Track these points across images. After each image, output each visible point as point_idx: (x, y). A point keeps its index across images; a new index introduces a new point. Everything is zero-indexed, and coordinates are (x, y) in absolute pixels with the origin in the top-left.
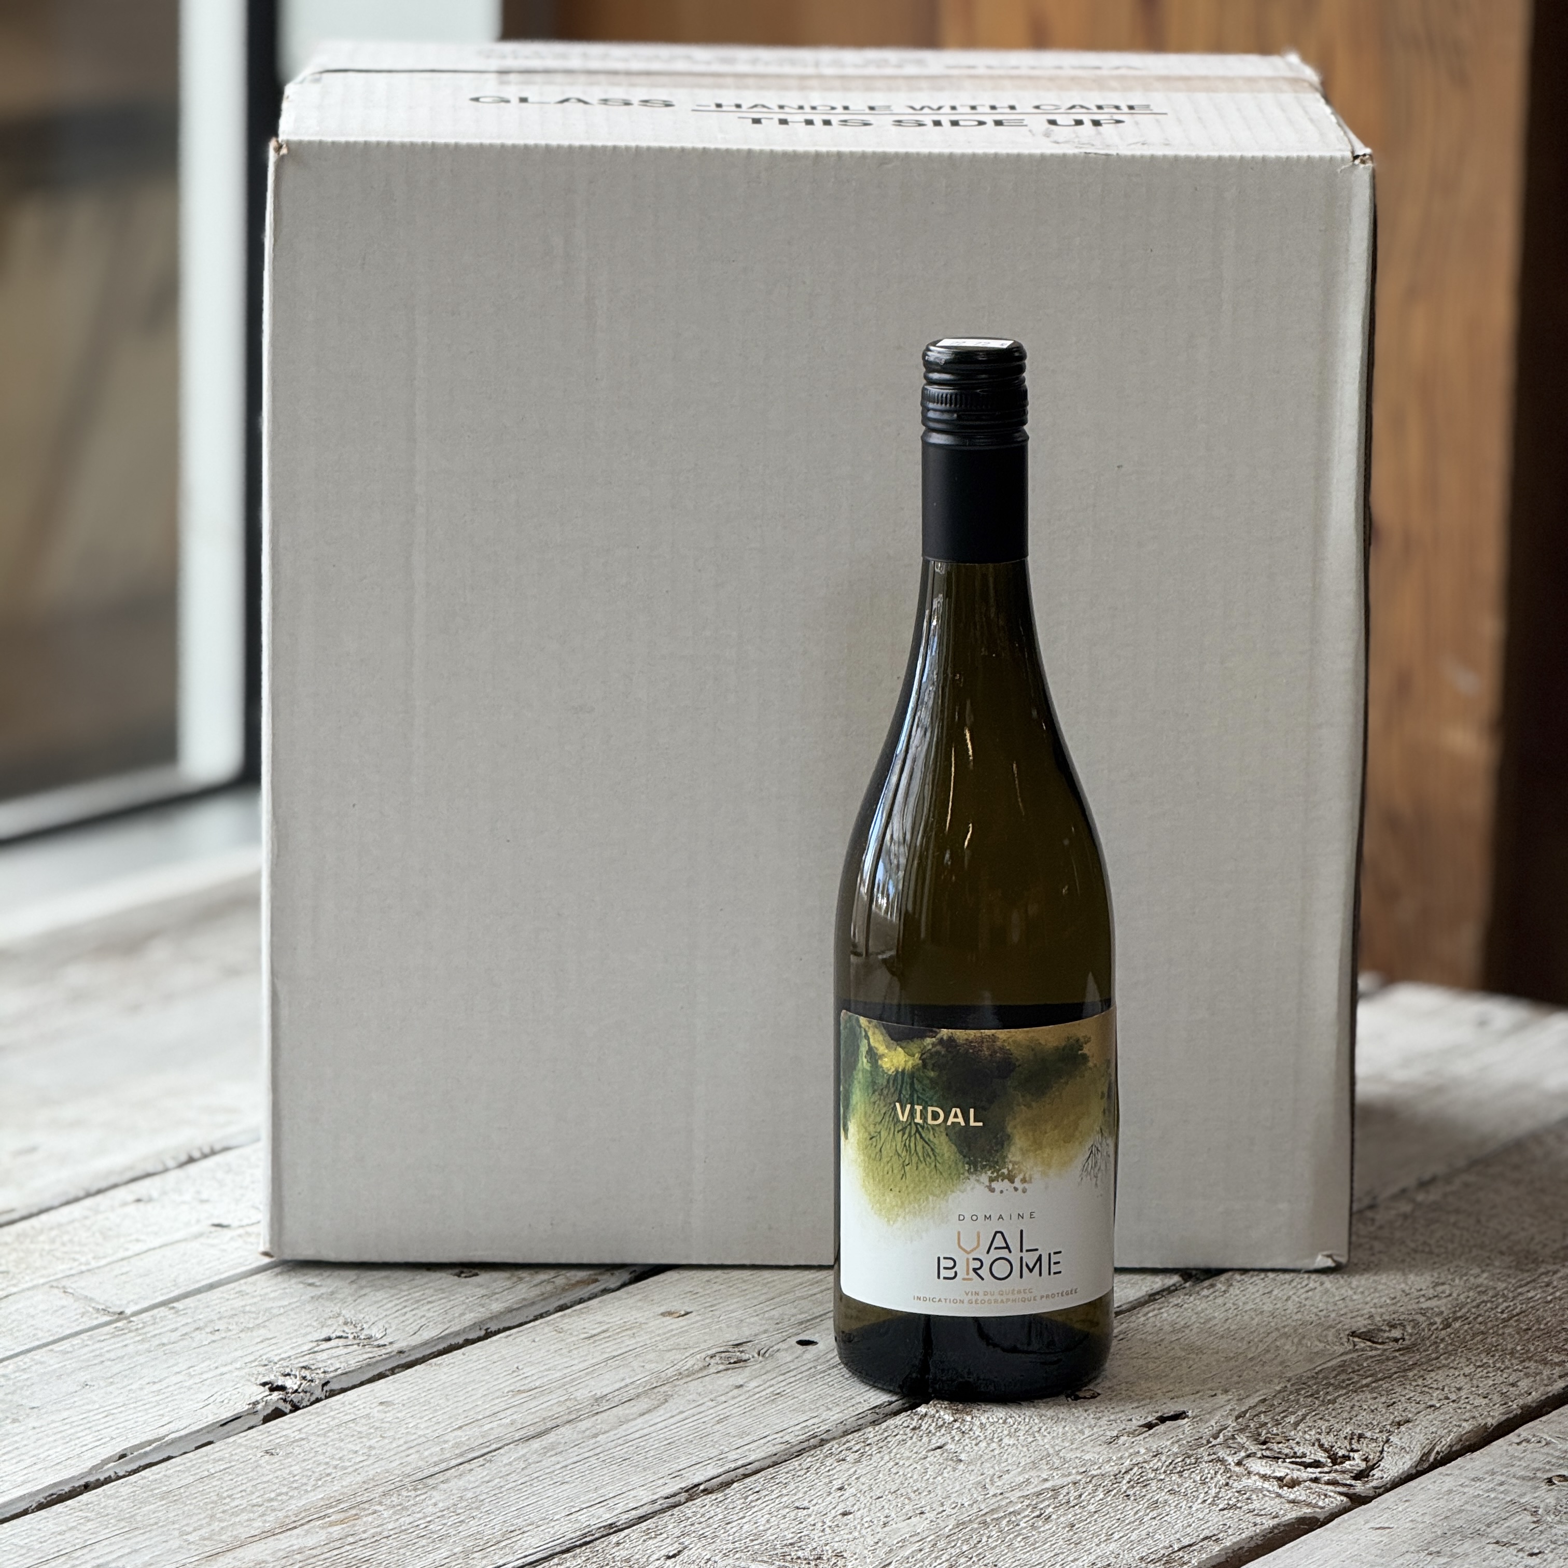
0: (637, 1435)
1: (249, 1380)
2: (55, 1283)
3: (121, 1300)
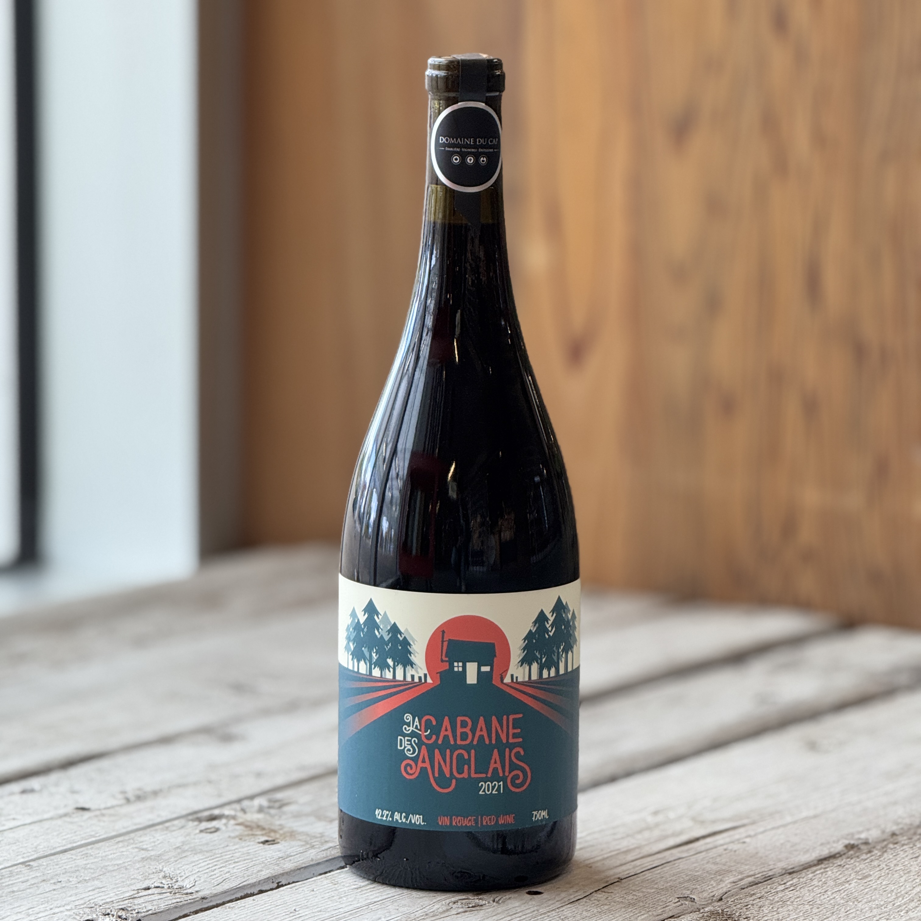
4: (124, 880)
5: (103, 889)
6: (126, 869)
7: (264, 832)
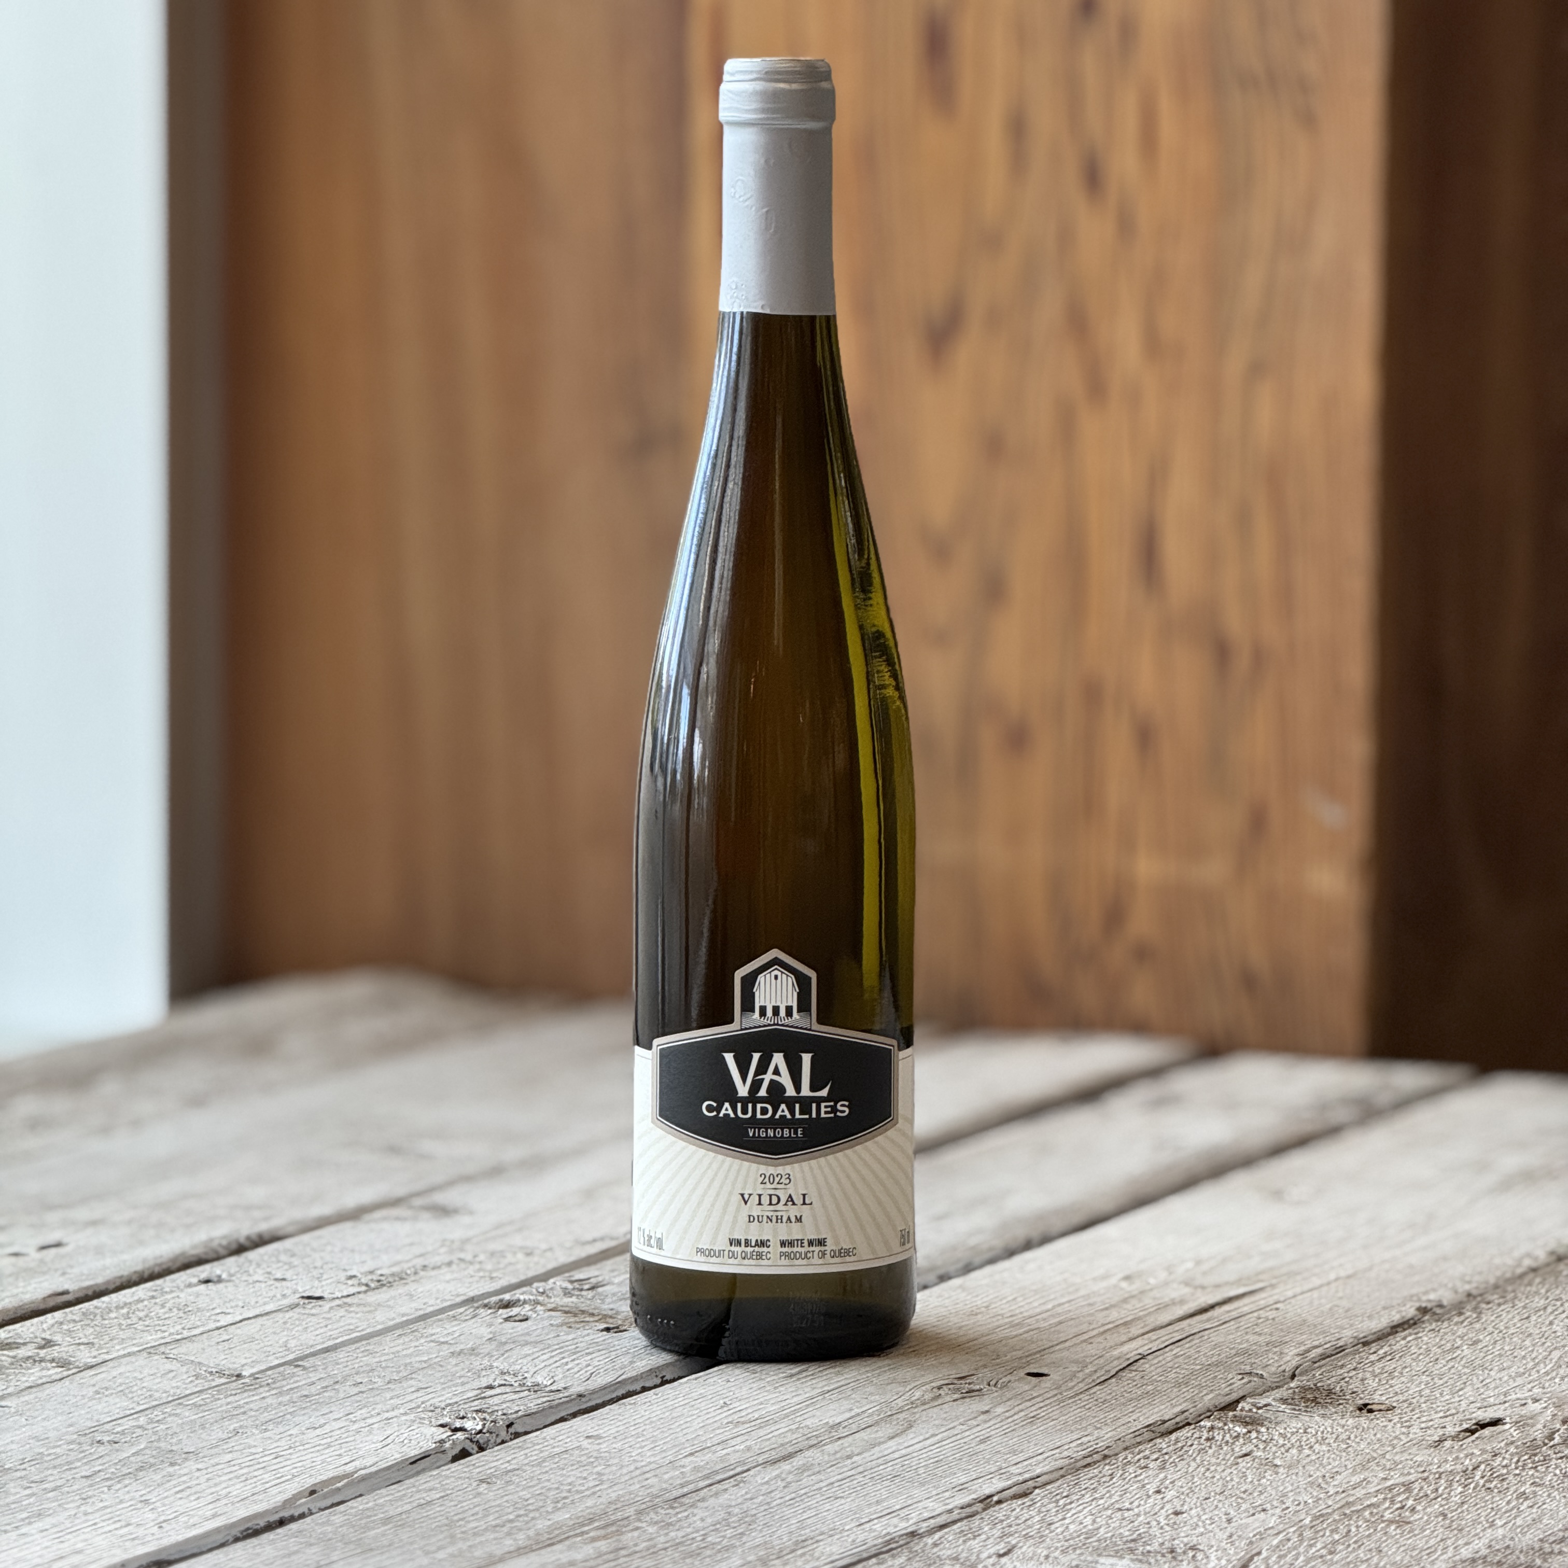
0: (896, 1455)
1: (423, 1423)
2: (152, 1351)
3: (234, 1363)
4: (449, 1378)
5: (429, 1390)
6: (441, 1366)
7: (596, 1318)
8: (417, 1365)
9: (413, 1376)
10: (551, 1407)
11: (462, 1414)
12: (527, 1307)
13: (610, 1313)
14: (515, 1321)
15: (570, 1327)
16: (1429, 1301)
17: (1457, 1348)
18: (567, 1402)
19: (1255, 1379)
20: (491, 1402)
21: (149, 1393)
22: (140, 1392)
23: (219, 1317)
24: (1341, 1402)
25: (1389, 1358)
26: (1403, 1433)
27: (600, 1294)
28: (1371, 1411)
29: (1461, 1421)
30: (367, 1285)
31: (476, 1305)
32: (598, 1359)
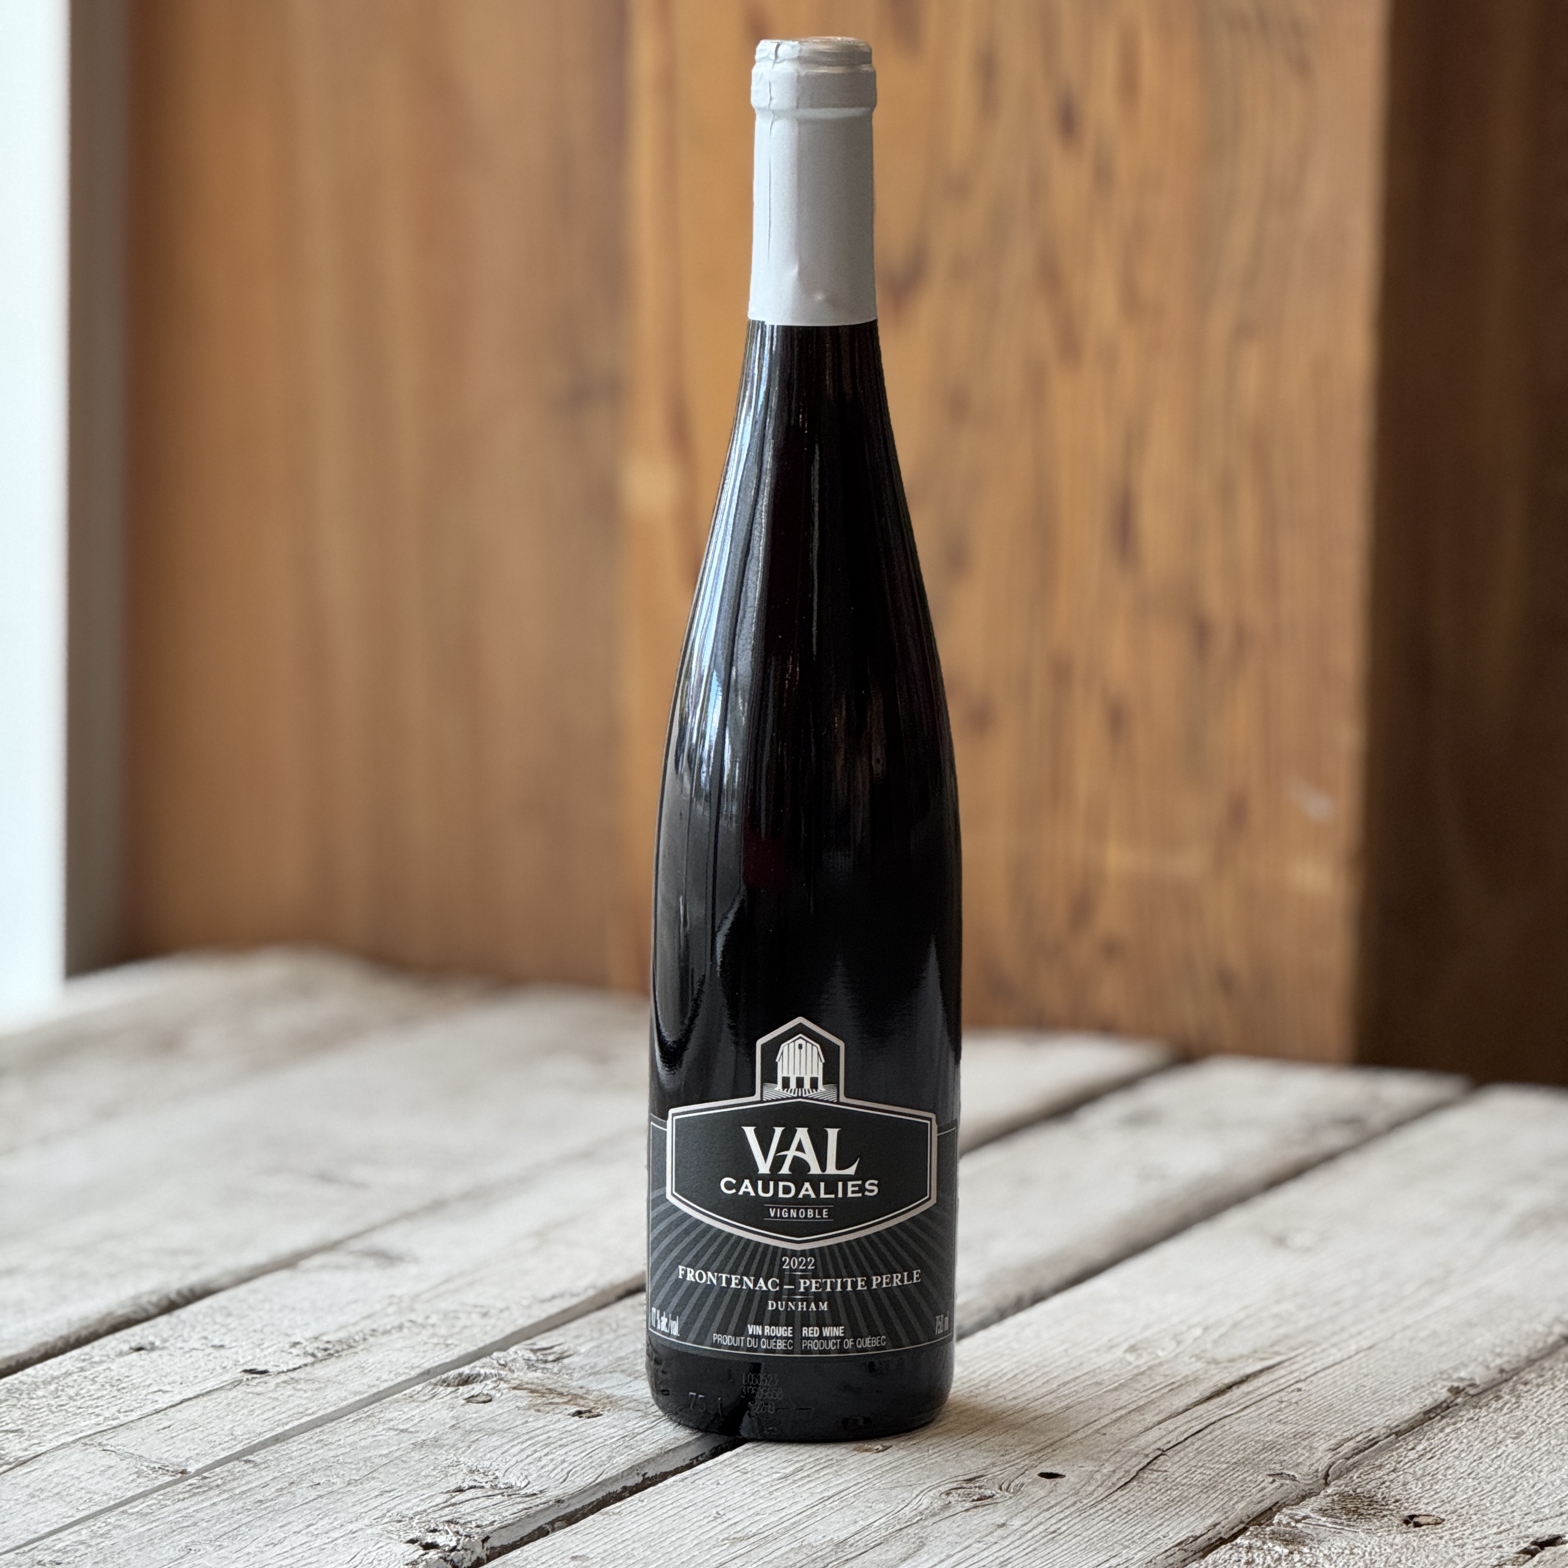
1: (391, 1538)
2: (87, 1441)
3: (177, 1457)
4: (414, 1478)
5: (394, 1494)
6: (404, 1462)
7: (566, 1399)
8: (377, 1460)
9: (375, 1475)
10: (528, 1516)
11: (433, 1526)
12: (490, 1384)
13: (581, 1392)
14: (478, 1402)
15: (539, 1411)
16: (1462, 1379)
17: (1501, 1442)
18: (545, 1509)
19: (1288, 1482)
20: (462, 1510)
21: (89, 1496)
22: (78, 1495)
23: (157, 1397)
24: (1385, 1513)
25: (1429, 1455)
26: (1458, 1555)
27: (565, 1367)
28: (1417, 1525)
29: (1518, 1538)
30: (313, 1355)
31: (433, 1381)
32: (574, 1453)
